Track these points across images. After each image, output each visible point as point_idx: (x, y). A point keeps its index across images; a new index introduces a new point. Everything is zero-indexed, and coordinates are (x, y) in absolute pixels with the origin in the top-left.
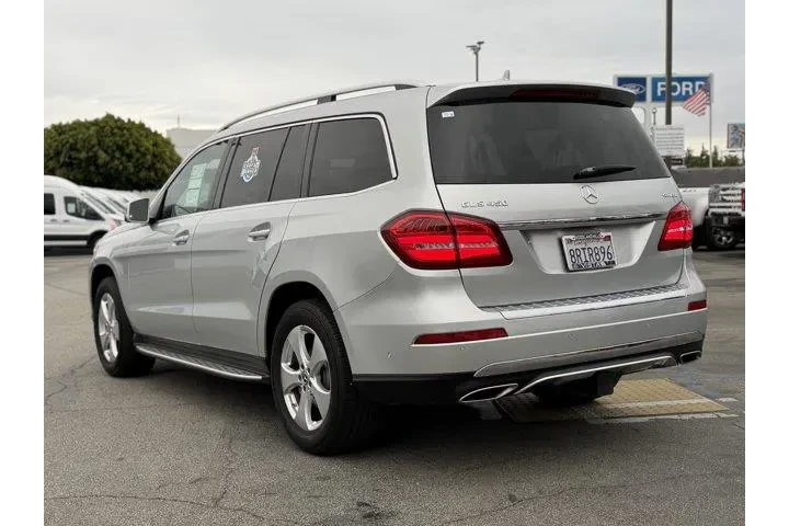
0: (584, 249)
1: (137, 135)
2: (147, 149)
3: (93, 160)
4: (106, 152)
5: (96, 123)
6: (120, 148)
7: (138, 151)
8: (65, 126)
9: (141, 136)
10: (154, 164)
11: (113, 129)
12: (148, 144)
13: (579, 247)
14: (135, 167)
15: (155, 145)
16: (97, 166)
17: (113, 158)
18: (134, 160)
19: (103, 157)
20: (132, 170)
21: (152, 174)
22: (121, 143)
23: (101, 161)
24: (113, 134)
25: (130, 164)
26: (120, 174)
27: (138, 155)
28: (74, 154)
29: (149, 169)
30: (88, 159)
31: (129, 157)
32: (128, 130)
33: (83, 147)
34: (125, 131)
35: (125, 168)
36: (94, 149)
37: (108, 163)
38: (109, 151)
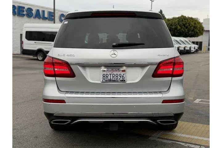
0: (110, 74)
1: (190, 21)
2: (192, 25)
3: (176, 28)
4: (180, 26)
5: (178, 18)
6: (184, 25)
7: (189, 25)
8: (170, 19)
9: (191, 21)
10: (194, 29)
11: (182, 19)
12: (193, 24)
13: (109, 73)
14: (188, 30)
15: (195, 24)
16: (177, 30)
17: (182, 28)
18: (188, 28)
19: (179, 27)
20: (187, 31)
21: (193, 32)
22: (184, 23)
23: (178, 29)
24: (182, 21)
25: (187, 30)
26: (183, 32)
27: (189, 27)
28: (171, 27)
29: (192, 31)
30: (175, 28)
31: (187, 27)
32: (187, 20)
33: (174, 25)
34: (186, 20)
35: (185, 31)
36: (177, 25)
37: (180, 29)
38: (181, 26)
